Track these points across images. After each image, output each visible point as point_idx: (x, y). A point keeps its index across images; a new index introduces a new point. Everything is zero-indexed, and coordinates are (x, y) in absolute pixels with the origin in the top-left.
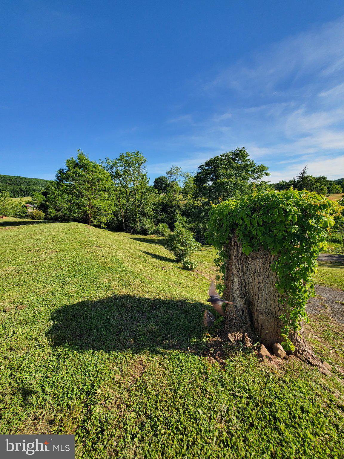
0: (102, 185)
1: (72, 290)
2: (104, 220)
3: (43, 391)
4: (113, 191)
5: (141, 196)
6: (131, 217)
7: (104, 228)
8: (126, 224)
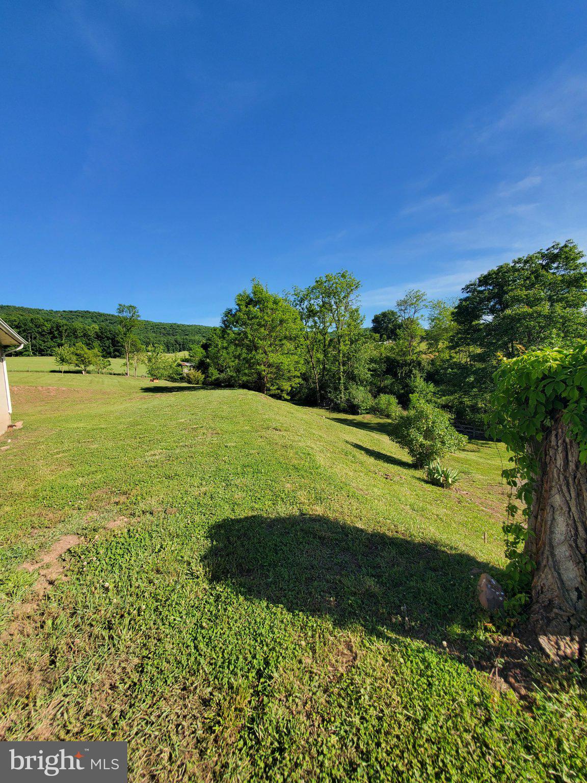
0: (286, 330)
1: (238, 495)
2: (287, 386)
3: (196, 647)
4: (302, 340)
5: (348, 346)
6: (331, 382)
7: (286, 400)
8: (321, 394)
